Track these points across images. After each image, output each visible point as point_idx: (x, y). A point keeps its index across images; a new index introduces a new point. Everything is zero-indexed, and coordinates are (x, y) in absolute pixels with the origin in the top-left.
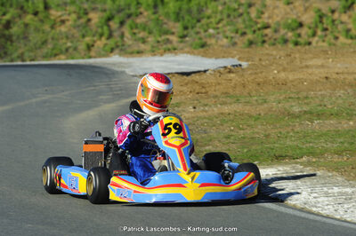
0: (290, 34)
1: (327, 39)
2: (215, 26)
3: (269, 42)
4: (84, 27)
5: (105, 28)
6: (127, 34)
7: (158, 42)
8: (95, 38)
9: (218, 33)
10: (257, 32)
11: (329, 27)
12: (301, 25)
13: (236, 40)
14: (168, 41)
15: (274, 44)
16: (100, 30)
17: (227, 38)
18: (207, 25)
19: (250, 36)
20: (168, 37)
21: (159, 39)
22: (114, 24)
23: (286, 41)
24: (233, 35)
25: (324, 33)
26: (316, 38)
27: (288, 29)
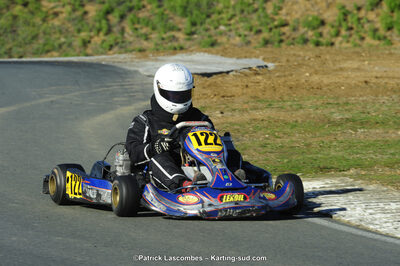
0: (310, 33)
1: (351, 39)
2: (227, 22)
3: (287, 41)
4: (80, 21)
5: (104, 22)
6: (129, 30)
7: (163, 39)
8: (92, 34)
9: (230, 30)
10: (274, 30)
11: (354, 26)
12: (323, 23)
13: (249, 38)
14: (174, 38)
15: (292, 44)
16: (97, 25)
17: (240, 36)
18: (218, 21)
19: (265, 35)
20: (173, 33)
21: (164, 36)
22: (114, 18)
23: (306, 41)
24: (246, 33)
25: (348, 33)
26: (340, 39)
27: (309, 27)
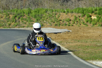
0: (67, 23)
1: (78, 24)
2: (46, 20)
3: (61, 25)
4: (8, 19)
5: (14, 19)
6: (21, 21)
7: (30, 24)
8: (11, 22)
9: (47, 22)
10: (58, 22)
11: (78, 21)
12: (70, 20)
13: (52, 24)
15: (63, 26)
16: (13, 20)
17: (49, 23)
18: (44, 19)
19: (56, 23)
20: (32, 22)
21: (30, 23)
22: (17, 18)
23: (66, 25)
24: (51, 22)
25: (77, 23)
26: (75, 24)
27: (67, 21)
